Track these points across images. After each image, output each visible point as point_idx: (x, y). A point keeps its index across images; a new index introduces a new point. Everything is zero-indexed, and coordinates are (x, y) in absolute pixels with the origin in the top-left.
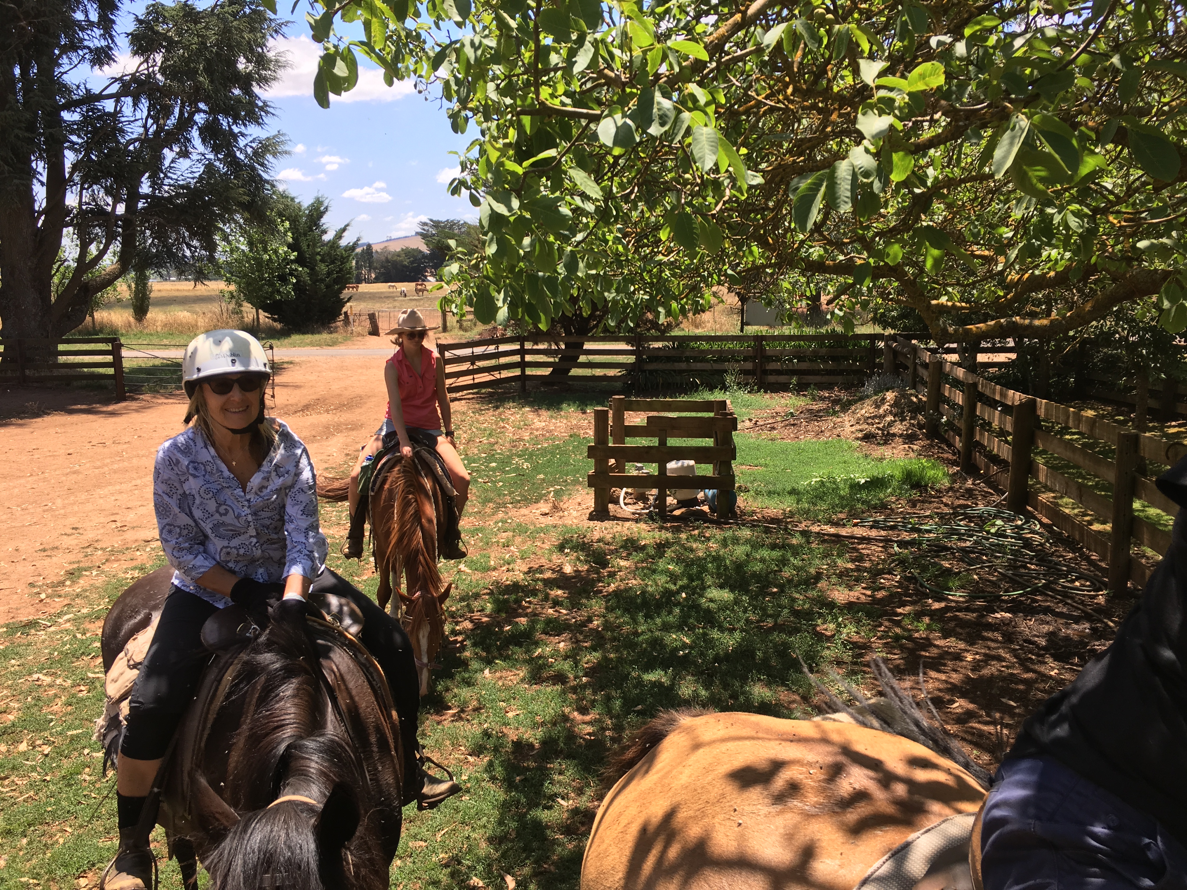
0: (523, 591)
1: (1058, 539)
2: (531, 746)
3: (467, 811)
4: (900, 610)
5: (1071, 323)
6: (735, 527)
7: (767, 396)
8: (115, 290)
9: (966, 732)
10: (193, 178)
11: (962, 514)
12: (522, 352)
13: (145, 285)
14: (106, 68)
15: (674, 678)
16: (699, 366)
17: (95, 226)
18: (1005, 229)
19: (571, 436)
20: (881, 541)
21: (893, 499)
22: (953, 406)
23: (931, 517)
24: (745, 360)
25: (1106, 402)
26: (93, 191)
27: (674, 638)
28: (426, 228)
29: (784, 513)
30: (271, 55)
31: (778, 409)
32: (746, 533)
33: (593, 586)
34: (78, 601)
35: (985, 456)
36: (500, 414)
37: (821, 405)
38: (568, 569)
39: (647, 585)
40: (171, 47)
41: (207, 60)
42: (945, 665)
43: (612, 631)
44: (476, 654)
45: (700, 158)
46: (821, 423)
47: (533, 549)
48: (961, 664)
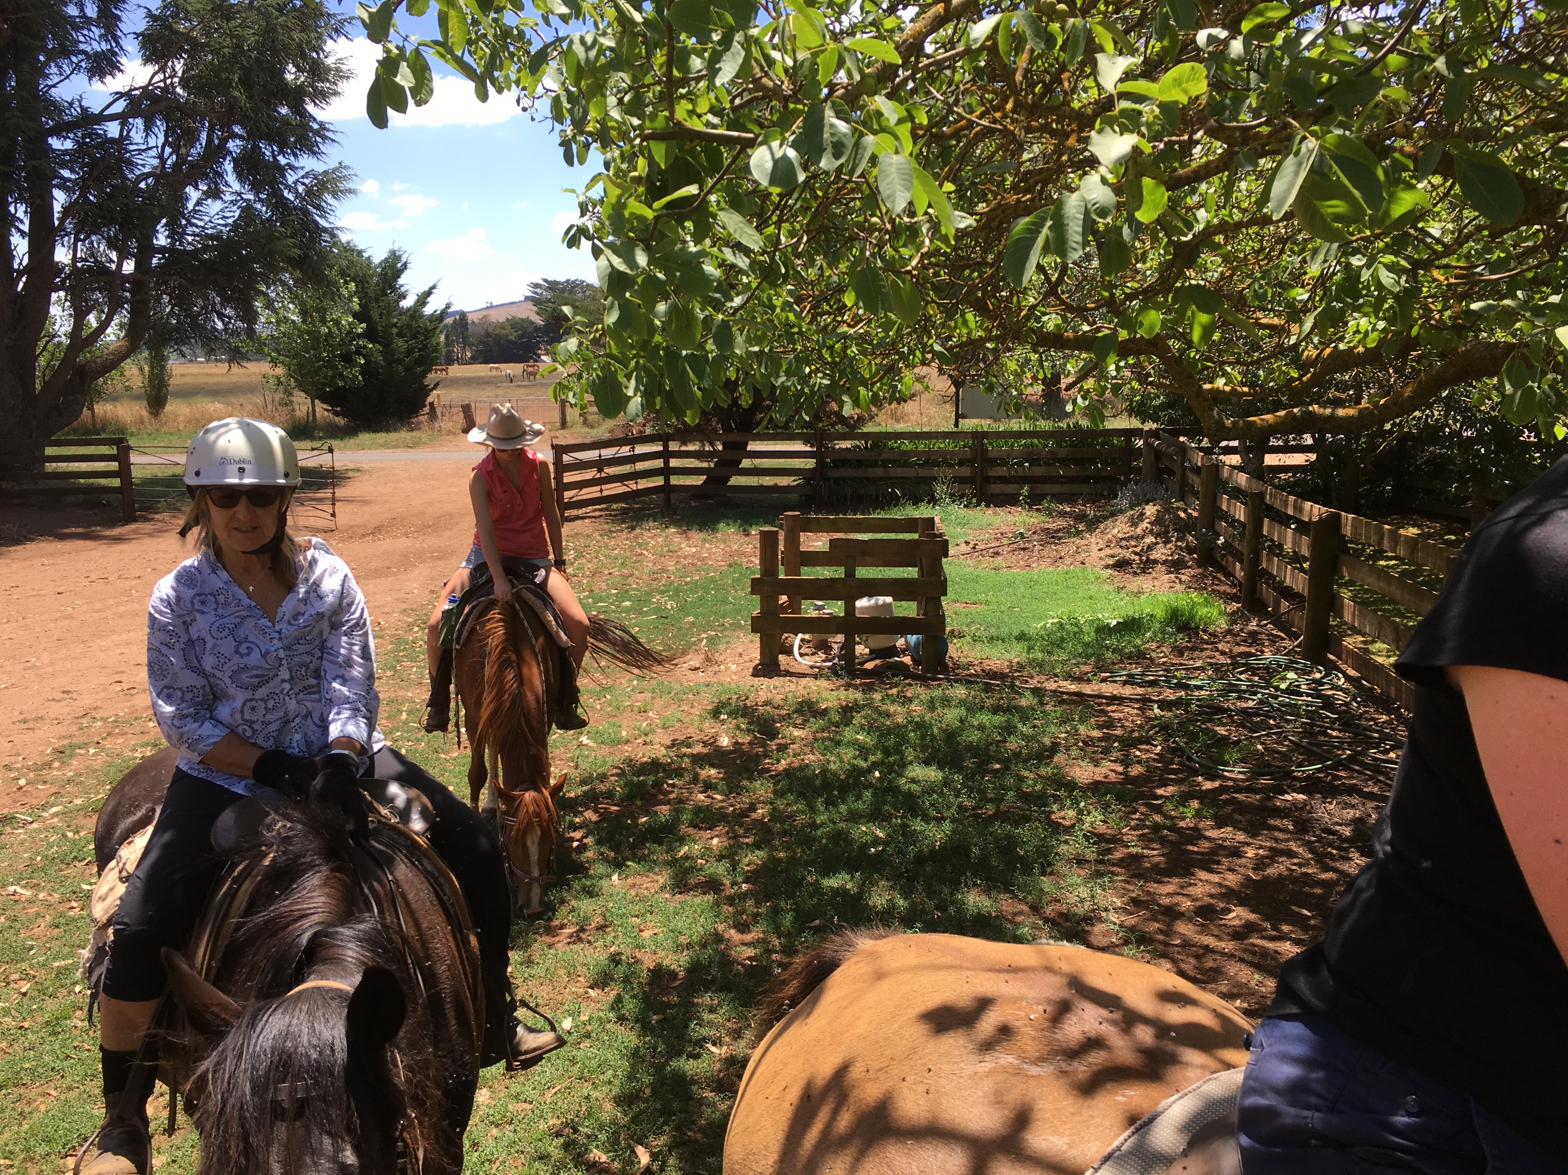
0: (664, 771)
1: (1368, 697)
2: (673, 975)
3: (587, 1062)
4: (1160, 792)
5: (1386, 413)
6: (945, 684)
7: (990, 511)
8: (122, 375)
9: (1245, 951)
10: (226, 225)
11: (1243, 665)
12: (666, 455)
13: (163, 368)
14: (108, 79)
15: (864, 884)
16: (900, 472)
17: (94, 290)
18: (1301, 290)
19: (730, 566)
20: (1137, 701)
21: (1154, 645)
22: (1233, 522)
23: (1202, 669)
24: (961, 463)
25: (1433, 517)
26: (92, 243)
27: (863, 831)
28: (539, 291)
29: (1010, 666)
30: (329, 61)
31: (1004, 529)
32: (960, 692)
33: (758, 763)
34: (69, 788)
35: (1274, 589)
36: (637, 537)
37: (1061, 523)
38: (725, 741)
39: (828, 762)
40: (195, 49)
41: (243, 68)
42: (1218, 863)
43: (783, 822)
44: (602, 854)
45: (889, 196)
46: (1059, 547)
47: (679, 715)
48: (1239, 861)
